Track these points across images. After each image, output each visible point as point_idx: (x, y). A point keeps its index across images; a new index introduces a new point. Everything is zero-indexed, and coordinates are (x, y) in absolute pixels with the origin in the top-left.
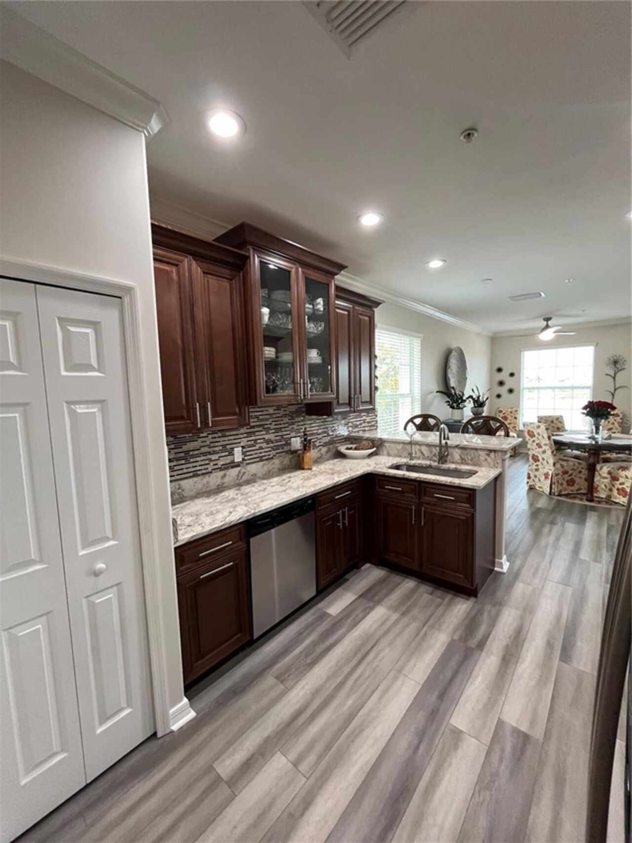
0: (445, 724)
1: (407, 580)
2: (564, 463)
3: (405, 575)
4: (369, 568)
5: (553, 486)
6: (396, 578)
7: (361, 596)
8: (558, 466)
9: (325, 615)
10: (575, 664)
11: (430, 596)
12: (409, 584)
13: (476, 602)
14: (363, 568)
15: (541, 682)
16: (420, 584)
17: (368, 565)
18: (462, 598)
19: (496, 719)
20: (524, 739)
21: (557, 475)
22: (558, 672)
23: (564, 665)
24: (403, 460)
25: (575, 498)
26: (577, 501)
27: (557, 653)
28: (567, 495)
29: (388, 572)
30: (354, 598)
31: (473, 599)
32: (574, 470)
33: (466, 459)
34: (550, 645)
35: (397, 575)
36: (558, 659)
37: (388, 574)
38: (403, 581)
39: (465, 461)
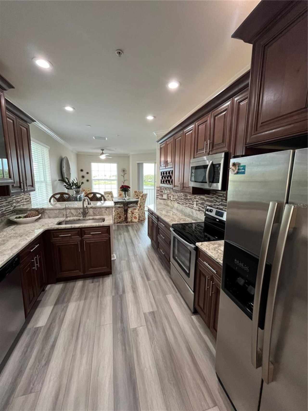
0: (129, 331)
1: (77, 282)
2: (117, 210)
3: (75, 280)
4: (50, 287)
5: (115, 220)
6: (70, 284)
7: (56, 304)
8: (116, 211)
9: (37, 330)
10: (151, 280)
11: (93, 284)
12: (79, 284)
13: (112, 276)
14: (46, 289)
15: (147, 292)
16: (85, 281)
17: (49, 286)
18: (106, 277)
19: (143, 314)
20: (153, 313)
21: (116, 215)
22: (149, 285)
23: (150, 282)
24: (62, 219)
25: (122, 223)
26: (123, 224)
27: (146, 279)
28: (119, 223)
29: (64, 283)
30: (51, 308)
31: (111, 276)
32: (120, 212)
33: (96, 213)
34: (142, 277)
35: (70, 282)
36: (147, 281)
37: (64, 284)
38: (75, 284)
39: (96, 214)
